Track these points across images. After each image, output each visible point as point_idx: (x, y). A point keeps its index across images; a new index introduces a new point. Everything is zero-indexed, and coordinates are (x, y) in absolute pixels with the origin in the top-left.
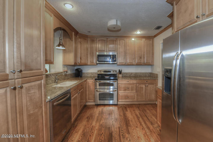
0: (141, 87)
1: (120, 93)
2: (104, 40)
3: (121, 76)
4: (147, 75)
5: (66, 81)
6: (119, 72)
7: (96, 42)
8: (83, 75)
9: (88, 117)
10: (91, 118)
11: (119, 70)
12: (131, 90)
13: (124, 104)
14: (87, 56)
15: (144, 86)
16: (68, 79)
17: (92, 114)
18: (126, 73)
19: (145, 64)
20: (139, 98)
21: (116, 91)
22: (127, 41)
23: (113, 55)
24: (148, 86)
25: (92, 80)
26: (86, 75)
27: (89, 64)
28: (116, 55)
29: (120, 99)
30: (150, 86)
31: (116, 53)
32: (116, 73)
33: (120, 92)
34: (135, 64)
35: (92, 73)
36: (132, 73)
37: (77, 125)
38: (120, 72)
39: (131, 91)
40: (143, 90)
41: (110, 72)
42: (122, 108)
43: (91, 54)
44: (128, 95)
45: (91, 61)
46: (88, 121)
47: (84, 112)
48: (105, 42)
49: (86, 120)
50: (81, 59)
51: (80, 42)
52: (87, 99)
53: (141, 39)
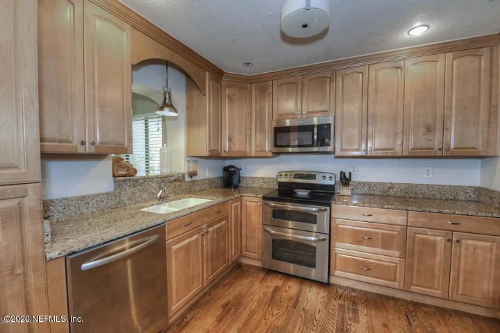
0: (424, 242)
1: (338, 250)
2: (294, 83)
3: (349, 193)
4: (462, 196)
5: (191, 197)
6: (341, 178)
7: (270, 91)
8: (243, 184)
9: (227, 305)
10: (233, 309)
11: (343, 173)
12: (383, 247)
13: (353, 290)
14: (249, 132)
15: (439, 238)
16: (199, 191)
17: (242, 296)
18: (369, 185)
19: (448, 154)
20: (415, 281)
21: (325, 240)
22: (373, 74)
23: (320, 127)
24: (463, 241)
25: (257, 199)
26: (250, 183)
27: (253, 154)
28: (329, 125)
29: (338, 267)
30: (470, 242)
31: (332, 118)
32: (332, 183)
33: (338, 244)
34: (405, 154)
35: (263, 178)
36: (392, 186)
37: (188, 323)
38: (345, 180)
39: (379, 250)
40: (434, 255)
41: (313, 177)
42: (340, 302)
43: (258, 129)
44: (368, 262)
45: (258, 147)
46: (220, 319)
47: (227, 285)
48: (297, 87)
49: (219, 313)
50: (230, 140)
51: (229, 98)
52: (244, 249)
53: (431, 58)
